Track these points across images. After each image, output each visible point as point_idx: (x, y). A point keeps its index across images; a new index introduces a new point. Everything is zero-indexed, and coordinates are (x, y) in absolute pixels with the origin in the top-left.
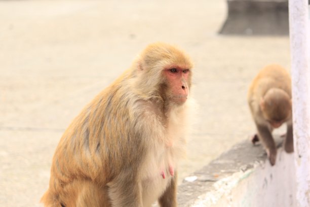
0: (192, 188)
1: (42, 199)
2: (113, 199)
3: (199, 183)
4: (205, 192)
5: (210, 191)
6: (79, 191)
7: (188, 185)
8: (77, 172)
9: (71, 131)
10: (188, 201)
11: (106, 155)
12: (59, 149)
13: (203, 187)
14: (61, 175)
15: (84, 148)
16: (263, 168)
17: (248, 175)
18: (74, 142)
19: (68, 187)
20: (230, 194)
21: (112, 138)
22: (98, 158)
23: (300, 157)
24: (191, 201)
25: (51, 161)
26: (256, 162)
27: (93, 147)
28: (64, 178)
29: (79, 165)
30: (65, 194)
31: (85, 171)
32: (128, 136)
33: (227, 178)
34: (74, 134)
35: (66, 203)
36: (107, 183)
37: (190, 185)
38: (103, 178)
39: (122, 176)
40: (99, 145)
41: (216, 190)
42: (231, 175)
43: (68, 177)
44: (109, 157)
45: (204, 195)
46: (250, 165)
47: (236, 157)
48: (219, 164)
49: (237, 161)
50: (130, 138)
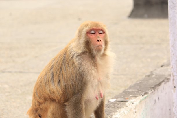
0: (114, 106)
1: (28, 112)
2: (68, 112)
3: (117, 103)
4: (120, 108)
5: (123, 107)
6: (49, 107)
7: (111, 104)
8: (48, 97)
9: (44, 73)
10: (111, 113)
11: (63, 87)
12: (37, 83)
13: (119, 105)
14: (39, 98)
15: (51, 83)
16: (154, 94)
17: (146, 98)
19: (43, 106)
20: (135, 109)
21: (67, 77)
22: (59, 89)
23: (175, 87)
24: (113, 113)
25: (33, 90)
26: (150, 90)
27: (56, 82)
28: (40, 100)
29: (49, 93)
30: (41, 109)
31: (52, 96)
32: (76, 76)
33: (133, 100)
35: (41, 114)
36: (65, 103)
37: (112, 104)
38: (62, 100)
39: (73, 99)
40: (59, 81)
41: (127, 107)
42: (136, 98)
43: (43, 100)
44: (66, 88)
45: (120, 109)
46: (146, 92)
47: (138, 88)
48: (129, 92)
49: (139, 90)
50: (77, 77)
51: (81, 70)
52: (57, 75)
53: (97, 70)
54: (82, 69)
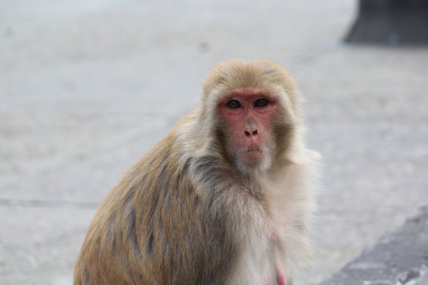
9: (107, 213)
18: (112, 231)
26: (424, 266)
27: (143, 241)
32: (203, 224)
34: (112, 217)
46: (413, 272)
47: (388, 257)
48: (360, 271)
49: (392, 263)
50: (207, 228)
51: (216, 207)
52: (145, 217)
53: (265, 209)
54: (219, 205)
